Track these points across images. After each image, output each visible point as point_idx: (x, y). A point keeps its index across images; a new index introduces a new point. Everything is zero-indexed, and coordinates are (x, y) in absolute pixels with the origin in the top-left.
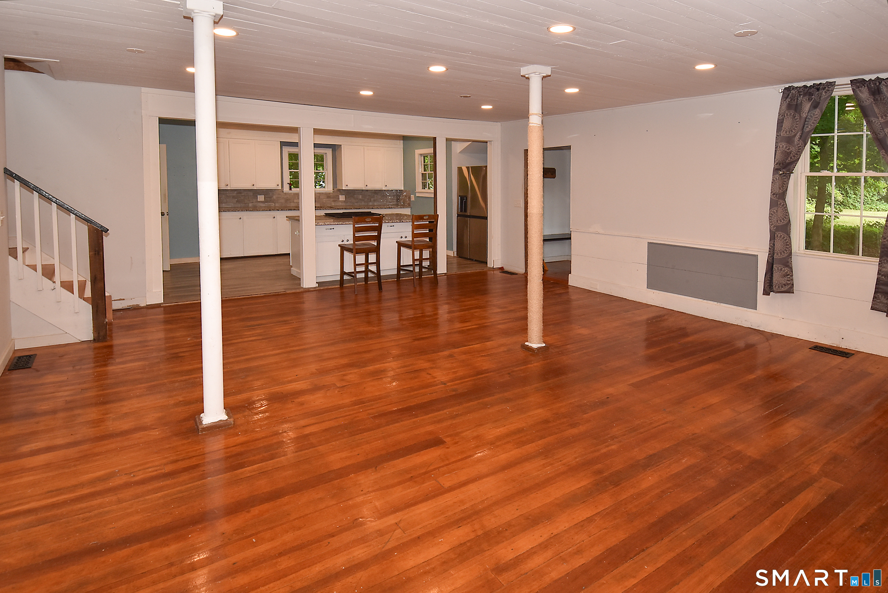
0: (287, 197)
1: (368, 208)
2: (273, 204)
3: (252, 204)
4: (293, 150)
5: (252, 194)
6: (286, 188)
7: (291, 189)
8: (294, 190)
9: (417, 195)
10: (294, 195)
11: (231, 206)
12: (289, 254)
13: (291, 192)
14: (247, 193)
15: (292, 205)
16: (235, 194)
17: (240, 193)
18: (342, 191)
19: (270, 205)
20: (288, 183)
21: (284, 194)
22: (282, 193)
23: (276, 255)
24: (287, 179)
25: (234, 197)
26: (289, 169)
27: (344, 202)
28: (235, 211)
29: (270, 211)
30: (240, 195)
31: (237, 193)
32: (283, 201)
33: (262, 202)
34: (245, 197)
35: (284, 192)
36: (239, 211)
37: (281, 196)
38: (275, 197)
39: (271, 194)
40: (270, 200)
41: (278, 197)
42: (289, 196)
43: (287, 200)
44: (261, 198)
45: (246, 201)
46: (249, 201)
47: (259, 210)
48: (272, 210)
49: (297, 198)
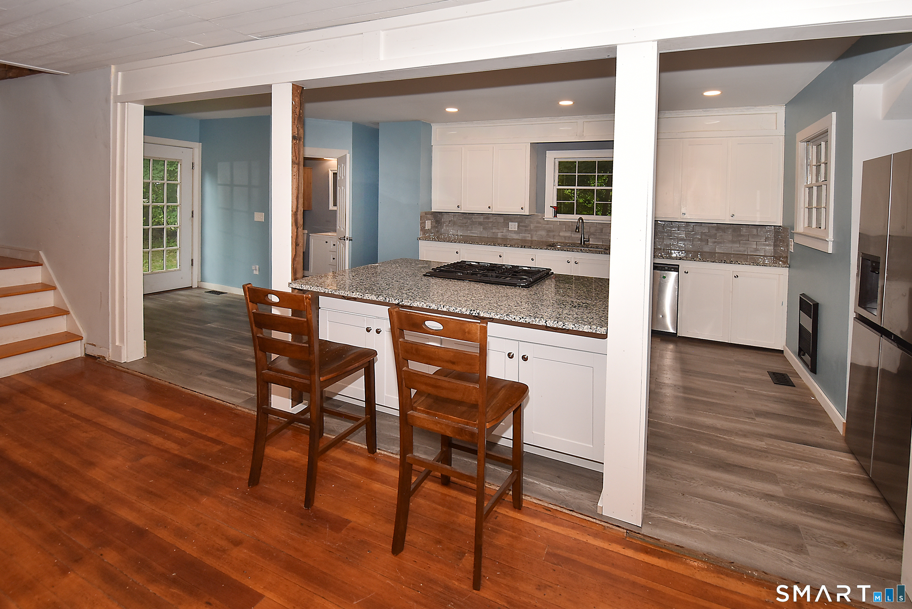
0: (551, 228)
2: (528, 237)
3: (502, 233)
5: (502, 220)
6: (549, 214)
7: (555, 216)
9: (796, 240)
10: (560, 224)
11: (476, 235)
13: (555, 219)
14: (496, 219)
15: (557, 239)
16: (481, 219)
17: (488, 218)
19: (525, 237)
20: (551, 206)
21: (546, 222)
22: (543, 220)
24: (552, 200)
25: (480, 224)
26: (554, 185)
28: (451, 242)
29: (494, 245)
30: (487, 221)
31: (484, 218)
32: (543, 233)
33: (515, 232)
34: (492, 225)
35: (545, 220)
36: (455, 242)
37: (541, 225)
38: (532, 226)
39: (527, 221)
40: (526, 230)
41: (536, 227)
42: (552, 226)
43: (549, 231)
44: (513, 226)
45: (495, 229)
46: (498, 229)
47: (480, 244)
48: (497, 245)
49: (564, 230)
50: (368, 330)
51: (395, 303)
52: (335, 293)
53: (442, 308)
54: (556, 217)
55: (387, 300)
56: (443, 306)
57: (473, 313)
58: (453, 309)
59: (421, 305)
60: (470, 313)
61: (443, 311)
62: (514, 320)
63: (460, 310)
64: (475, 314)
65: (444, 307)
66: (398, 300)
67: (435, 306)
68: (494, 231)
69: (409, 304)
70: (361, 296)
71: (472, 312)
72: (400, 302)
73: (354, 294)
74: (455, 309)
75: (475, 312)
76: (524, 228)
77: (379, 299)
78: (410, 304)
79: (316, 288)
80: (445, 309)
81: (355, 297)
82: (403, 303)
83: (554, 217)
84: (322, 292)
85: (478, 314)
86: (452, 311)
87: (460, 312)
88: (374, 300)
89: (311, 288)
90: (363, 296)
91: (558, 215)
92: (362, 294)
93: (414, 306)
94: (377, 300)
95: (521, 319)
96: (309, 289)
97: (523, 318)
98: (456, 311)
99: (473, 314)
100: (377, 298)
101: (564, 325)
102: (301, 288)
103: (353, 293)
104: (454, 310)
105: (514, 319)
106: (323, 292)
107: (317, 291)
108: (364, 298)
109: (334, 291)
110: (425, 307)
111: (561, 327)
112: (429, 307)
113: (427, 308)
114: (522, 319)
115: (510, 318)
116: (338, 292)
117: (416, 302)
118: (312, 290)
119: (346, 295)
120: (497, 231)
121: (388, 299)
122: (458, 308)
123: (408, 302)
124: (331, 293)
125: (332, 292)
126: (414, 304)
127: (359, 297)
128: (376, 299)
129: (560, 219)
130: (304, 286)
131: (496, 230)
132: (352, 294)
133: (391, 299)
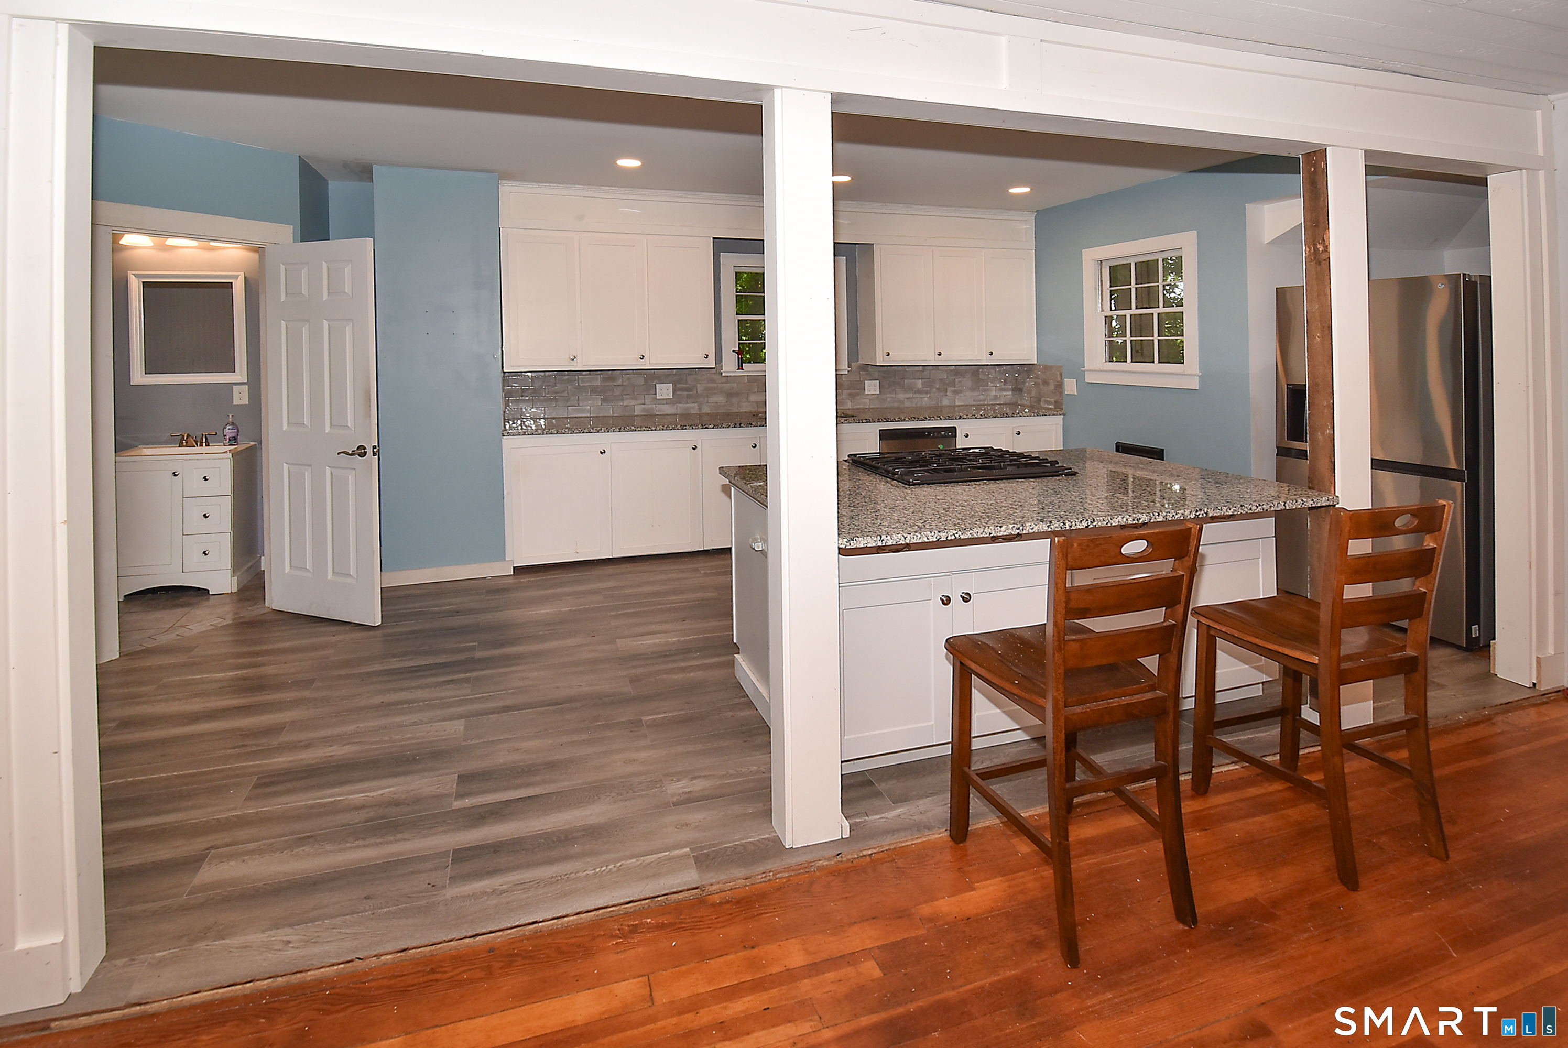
0: (732, 388)
1: (950, 418)
2: (694, 408)
3: (643, 406)
4: (746, 262)
5: (640, 381)
6: (730, 365)
7: (740, 367)
8: (750, 369)
9: (1089, 378)
10: (749, 381)
12: (730, 549)
13: (740, 373)
14: (629, 379)
15: (745, 408)
16: (598, 383)
17: (612, 379)
18: (870, 370)
19: (688, 408)
20: (733, 351)
21: (724, 380)
22: (719, 377)
23: (698, 551)
24: (731, 339)
25: (594, 390)
26: (737, 314)
27: (878, 397)
28: (589, 432)
29: (682, 429)
30: (612, 384)
31: (605, 380)
32: (720, 399)
33: (667, 401)
34: (623, 391)
35: (723, 375)
36: (598, 432)
37: (716, 385)
38: (700, 388)
39: (690, 380)
40: (689, 397)
41: (707, 389)
42: (736, 385)
43: (730, 395)
44: (665, 391)
45: (627, 399)
46: (636, 399)
47: (653, 428)
48: (687, 427)
49: (756, 390)
50: (946, 601)
51: (1082, 527)
52: (962, 537)
53: (1157, 517)
54: (742, 369)
55: (1067, 526)
56: (1157, 514)
57: (1199, 514)
58: (1171, 516)
59: (1125, 520)
60: (1196, 515)
61: (1158, 522)
62: (1250, 511)
63: (1183, 514)
64: (1203, 514)
65: (1159, 515)
66: (1087, 520)
67: (1145, 517)
68: (626, 403)
69: (1105, 523)
70: (1019, 529)
71: (1197, 514)
72: (1089, 523)
73: (1003, 529)
74: (1175, 514)
75: (1203, 512)
76: (686, 393)
77: (1052, 527)
78: (1107, 523)
79: (919, 536)
80: (1160, 519)
81: (1005, 534)
82: (1094, 524)
83: (739, 369)
84: (933, 542)
85: (1206, 513)
86: (1170, 519)
87: (1182, 518)
88: (1043, 532)
89: (905, 538)
90: (1021, 528)
91: (744, 365)
92: (1019, 526)
93: (1114, 524)
94: (1050, 530)
95: (1257, 507)
96: (901, 542)
97: (1260, 505)
98: (1176, 517)
99: (1200, 516)
100: (1048, 526)
101: (1303, 504)
102: (880, 544)
103: (1001, 527)
104: (1173, 516)
105: (1251, 509)
106: (935, 540)
107: (920, 541)
108: (1024, 532)
109: (960, 533)
110: (1131, 523)
111: (1300, 506)
112: (1137, 520)
113: (1134, 522)
114: (1259, 507)
115: (1246, 510)
116: (969, 533)
117: (1116, 517)
118: (908, 542)
119: (988, 535)
120: (633, 402)
121: (1069, 523)
122: (1179, 512)
123: (1104, 520)
124: (953, 537)
125: (957, 536)
126: (1112, 522)
127: (1013, 533)
128: (1047, 528)
129: (749, 371)
130: (889, 538)
131: (631, 401)
132: (999, 529)
133: (1074, 523)
